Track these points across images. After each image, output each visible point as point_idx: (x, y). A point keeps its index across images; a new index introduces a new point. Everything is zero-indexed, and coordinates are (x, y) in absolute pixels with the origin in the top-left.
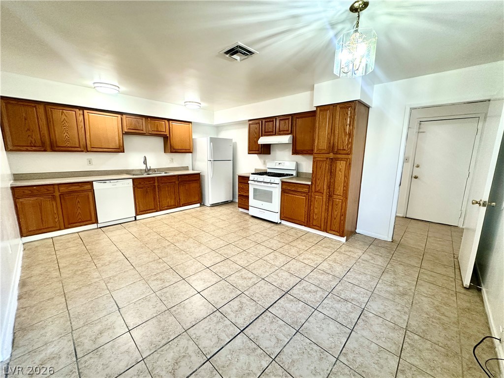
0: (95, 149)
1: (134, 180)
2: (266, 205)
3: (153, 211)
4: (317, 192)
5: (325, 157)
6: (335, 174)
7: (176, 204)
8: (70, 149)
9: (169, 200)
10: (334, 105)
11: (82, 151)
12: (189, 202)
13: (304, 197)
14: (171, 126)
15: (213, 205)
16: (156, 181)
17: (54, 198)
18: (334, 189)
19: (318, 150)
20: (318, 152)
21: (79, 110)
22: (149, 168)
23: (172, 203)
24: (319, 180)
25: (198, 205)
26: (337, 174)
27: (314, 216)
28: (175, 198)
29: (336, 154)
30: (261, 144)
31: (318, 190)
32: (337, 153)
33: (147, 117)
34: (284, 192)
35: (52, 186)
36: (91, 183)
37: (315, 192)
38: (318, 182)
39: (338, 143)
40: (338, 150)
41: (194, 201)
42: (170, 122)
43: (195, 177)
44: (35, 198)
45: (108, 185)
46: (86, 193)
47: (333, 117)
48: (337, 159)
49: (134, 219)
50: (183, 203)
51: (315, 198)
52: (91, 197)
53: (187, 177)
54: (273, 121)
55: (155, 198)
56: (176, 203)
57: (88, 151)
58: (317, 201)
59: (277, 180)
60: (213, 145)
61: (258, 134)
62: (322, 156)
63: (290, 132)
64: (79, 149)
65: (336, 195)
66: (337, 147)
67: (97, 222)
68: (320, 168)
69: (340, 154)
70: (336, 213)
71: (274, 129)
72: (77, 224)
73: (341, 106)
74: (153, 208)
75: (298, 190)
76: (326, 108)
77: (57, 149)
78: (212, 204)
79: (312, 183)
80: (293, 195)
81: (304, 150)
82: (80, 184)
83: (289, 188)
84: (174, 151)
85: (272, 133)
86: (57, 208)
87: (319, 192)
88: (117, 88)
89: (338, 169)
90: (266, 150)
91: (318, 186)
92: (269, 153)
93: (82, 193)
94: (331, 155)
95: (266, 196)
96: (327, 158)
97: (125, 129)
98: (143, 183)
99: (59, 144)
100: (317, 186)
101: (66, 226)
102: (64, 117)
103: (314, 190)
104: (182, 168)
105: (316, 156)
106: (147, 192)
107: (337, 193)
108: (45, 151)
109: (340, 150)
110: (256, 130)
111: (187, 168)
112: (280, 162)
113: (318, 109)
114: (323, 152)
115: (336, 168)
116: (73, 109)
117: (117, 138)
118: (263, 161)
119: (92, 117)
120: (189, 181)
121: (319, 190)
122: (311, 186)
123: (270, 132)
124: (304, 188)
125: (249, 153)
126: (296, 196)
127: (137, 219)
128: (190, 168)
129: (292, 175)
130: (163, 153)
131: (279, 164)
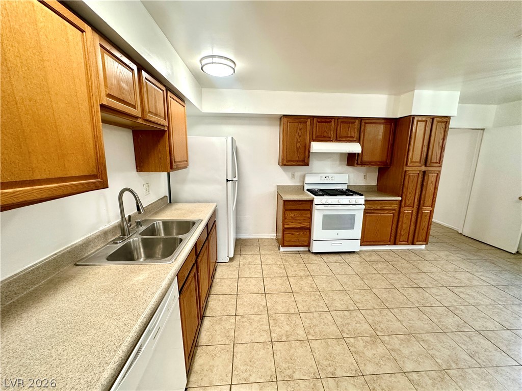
4: (407, 206)
5: (418, 170)
10: (432, 117)
13: (392, 215)
18: (425, 201)
19: (411, 162)
20: (411, 165)
24: (410, 193)
26: (428, 186)
27: (402, 232)
33: (139, 67)
34: (365, 212)
37: (405, 207)
38: (409, 196)
39: (432, 156)
40: (431, 162)
51: (404, 213)
54: (330, 122)
58: (406, 216)
61: (303, 137)
62: (414, 169)
63: (355, 139)
65: (425, 207)
68: (413, 181)
70: (424, 224)
71: (332, 134)
75: (386, 208)
76: (424, 118)
79: (402, 198)
80: (377, 215)
81: (372, 161)
83: (374, 207)
85: (327, 139)
87: (409, 207)
89: (429, 181)
94: (423, 168)
96: (420, 171)
97: (103, 96)
100: (407, 201)
103: (403, 205)
104: (162, 202)
105: (409, 168)
107: (428, 204)
109: (433, 163)
111: (166, 200)
112: (326, 175)
114: (416, 164)
118: (290, 175)
121: (409, 204)
123: (325, 136)
124: (392, 204)
125: (283, 165)
126: (382, 215)
130: (134, 172)
131: (326, 177)
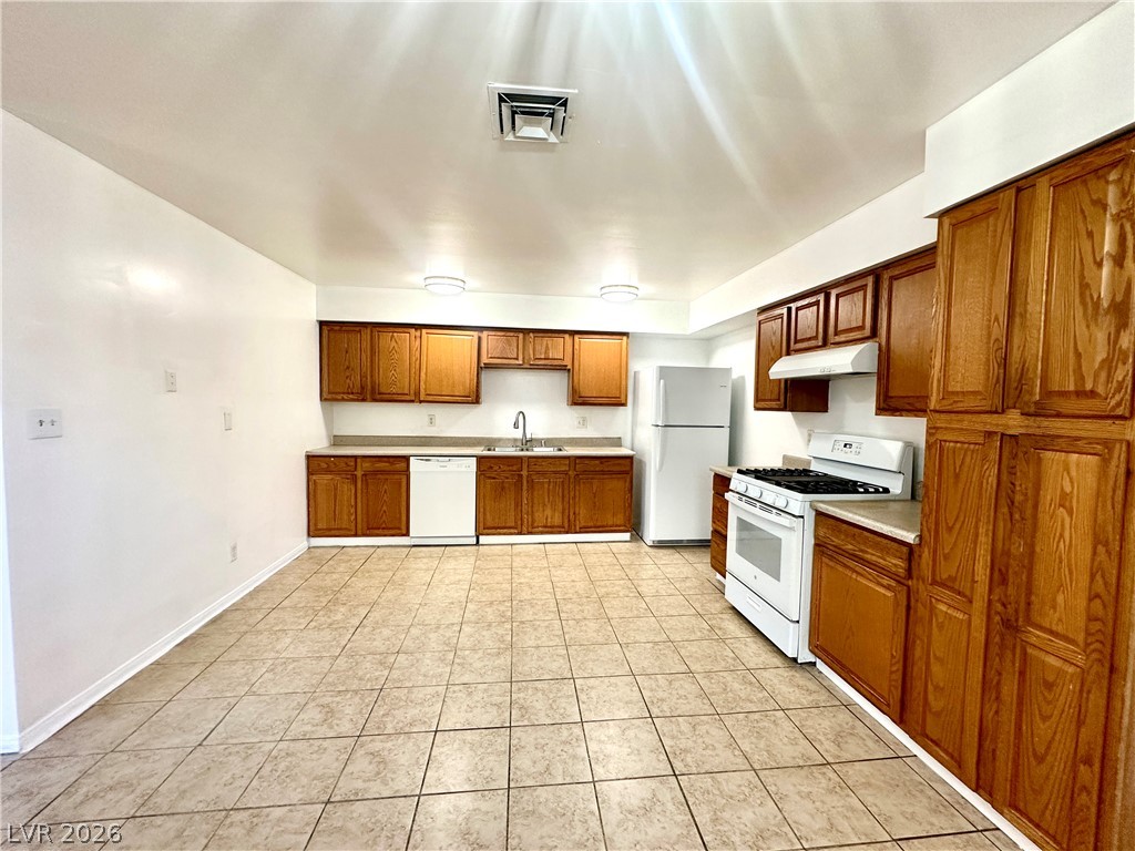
0: (430, 398)
1: (480, 459)
2: (763, 581)
3: (512, 531)
4: (943, 585)
5: (980, 427)
6: (1035, 516)
7: (566, 525)
8: (395, 397)
9: (548, 512)
10: (1020, 186)
11: (412, 401)
12: (599, 524)
13: (889, 594)
14: (576, 346)
15: (661, 545)
16: (525, 466)
17: (354, 479)
18: (1029, 592)
19: (946, 394)
20: (946, 405)
21: (416, 329)
22: (528, 436)
23: (557, 520)
24: (950, 529)
25: (627, 536)
26: (1043, 518)
27: (931, 696)
28: (564, 510)
29: (1036, 415)
30: (786, 380)
31: (945, 576)
32: (1039, 412)
33: (526, 331)
34: (821, 548)
35: (353, 459)
36: (406, 459)
37: (934, 582)
38: (948, 540)
39: (1046, 359)
40: (1047, 393)
41: (610, 523)
42: (576, 337)
43: (619, 464)
44: (331, 476)
45: (434, 464)
46: (397, 477)
47: (1018, 238)
48: (1046, 442)
49: (474, 541)
50: (583, 524)
51: (932, 609)
52: (404, 484)
53: (597, 462)
54: (817, 303)
55: (518, 504)
56: (566, 521)
57: (421, 402)
58: (941, 626)
59: (797, 501)
60: (665, 385)
61: (777, 347)
62: (967, 422)
63: (867, 332)
64: (408, 398)
65: (1040, 628)
66: (1045, 379)
67: (407, 534)
68: (957, 476)
69: (1059, 415)
70: (1043, 729)
71: (821, 330)
72: (376, 531)
73: (1060, 174)
74: (513, 524)
75: (867, 556)
76: (979, 208)
77: (378, 397)
78: (660, 542)
79: (920, 537)
80: (848, 573)
82: (391, 460)
84: (580, 400)
85: (813, 343)
86: (356, 498)
87: (951, 589)
88: (461, 284)
89: (1048, 495)
90: (808, 396)
91: (946, 557)
92: (824, 408)
93: (391, 476)
94: (1014, 422)
95: (766, 554)
96: (989, 434)
97: (485, 360)
98: (496, 468)
99: (382, 390)
100: (941, 560)
101: (359, 532)
102: (393, 344)
103: (927, 572)
104: (605, 441)
105: (942, 420)
106: (503, 488)
107: (1051, 619)
108: (364, 400)
109: (1064, 394)
110: (773, 338)
111: (617, 442)
112: (848, 439)
113: (946, 221)
114: (969, 403)
115: (1037, 487)
116: (406, 330)
117: (467, 375)
118: (806, 434)
119: (433, 340)
120: (603, 472)
121: (951, 578)
122: (916, 549)
123: (810, 339)
124: (887, 551)
125: (757, 409)
126: (859, 579)
127: (481, 542)
128: (627, 441)
129: (886, 490)
130: (564, 405)
131: (845, 446)
